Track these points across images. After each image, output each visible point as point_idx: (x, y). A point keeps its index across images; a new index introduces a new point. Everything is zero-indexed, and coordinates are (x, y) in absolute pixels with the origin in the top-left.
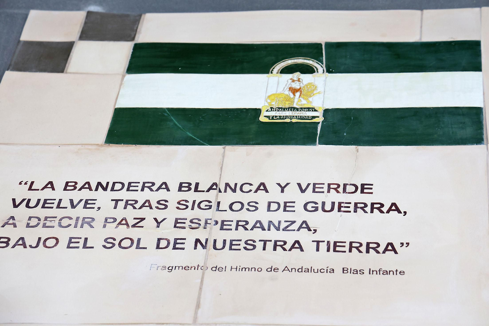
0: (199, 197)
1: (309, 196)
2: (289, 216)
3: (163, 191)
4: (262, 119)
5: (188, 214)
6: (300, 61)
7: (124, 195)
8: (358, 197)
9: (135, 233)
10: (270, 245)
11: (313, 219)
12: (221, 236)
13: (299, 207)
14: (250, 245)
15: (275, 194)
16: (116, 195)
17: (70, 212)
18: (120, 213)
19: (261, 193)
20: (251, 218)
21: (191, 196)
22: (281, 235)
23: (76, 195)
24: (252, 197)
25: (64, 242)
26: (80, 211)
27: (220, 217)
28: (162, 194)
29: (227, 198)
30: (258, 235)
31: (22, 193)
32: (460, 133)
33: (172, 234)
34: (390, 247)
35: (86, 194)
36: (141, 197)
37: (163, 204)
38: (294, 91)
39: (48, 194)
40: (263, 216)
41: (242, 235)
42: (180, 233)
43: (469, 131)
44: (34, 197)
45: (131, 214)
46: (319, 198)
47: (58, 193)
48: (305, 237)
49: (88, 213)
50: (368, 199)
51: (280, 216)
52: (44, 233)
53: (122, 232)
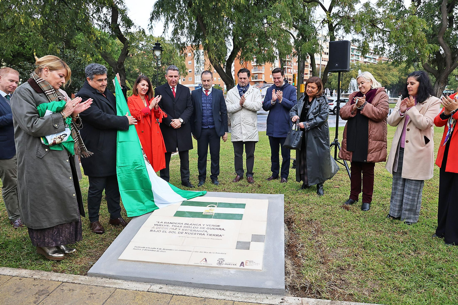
0: (188, 226)
1: (208, 227)
2: (204, 230)
3: (182, 224)
4: (203, 214)
5: (185, 228)
6: (213, 205)
7: (175, 225)
8: (217, 227)
9: (175, 231)
10: (199, 234)
11: (208, 230)
12: (190, 232)
13: (206, 228)
14: (195, 234)
15: (202, 226)
16: (173, 225)
17: (164, 227)
18: (173, 227)
19: (200, 226)
20: (197, 230)
21: (187, 225)
22: (201, 233)
23: (166, 224)
24: (198, 226)
25: (162, 231)
26: (166, 227)
27: (191, 229)
28: (182, 225)
29: (193, 226)
30: (197, 232)
31: (157, 223)
32: (238, 218)
33: (181, 231)
34: (221, 235)
35: (168, 224)
36: (177, 225)
37: (181, 227)
38: (210, 210)
39: (161, 224)
40: (199, 229)
41: (194, 232)
42: (183, 231)
43: (240, 218)
44: (158, 224)
45: (175, 228)
46: (210, 227)
47: (163, 224)
48: (206, 233)
49: (167, 227)
50: (219, 228)
51: (202, 230)
52: (158, 230)
53: (173, 230)
